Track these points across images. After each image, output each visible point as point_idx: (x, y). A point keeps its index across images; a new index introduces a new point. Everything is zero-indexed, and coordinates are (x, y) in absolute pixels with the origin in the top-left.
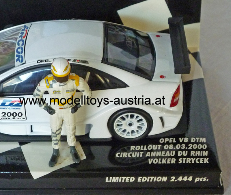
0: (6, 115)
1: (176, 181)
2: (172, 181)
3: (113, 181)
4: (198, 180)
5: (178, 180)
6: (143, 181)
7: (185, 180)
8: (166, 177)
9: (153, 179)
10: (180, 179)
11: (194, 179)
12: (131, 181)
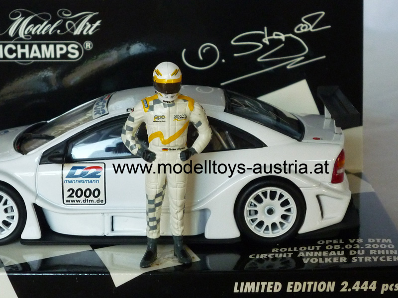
0: (74, 194)
1: (349, 290)
2: (343, 290)
3: (245, 291)
4: (386, 290)
5: (354, 288)
6: (296, 290)
7: (365, 289)
8: (334, 283)
9: (313, 286)
10: (356, 287)
11: (379, 287)
12: (276, 290)
